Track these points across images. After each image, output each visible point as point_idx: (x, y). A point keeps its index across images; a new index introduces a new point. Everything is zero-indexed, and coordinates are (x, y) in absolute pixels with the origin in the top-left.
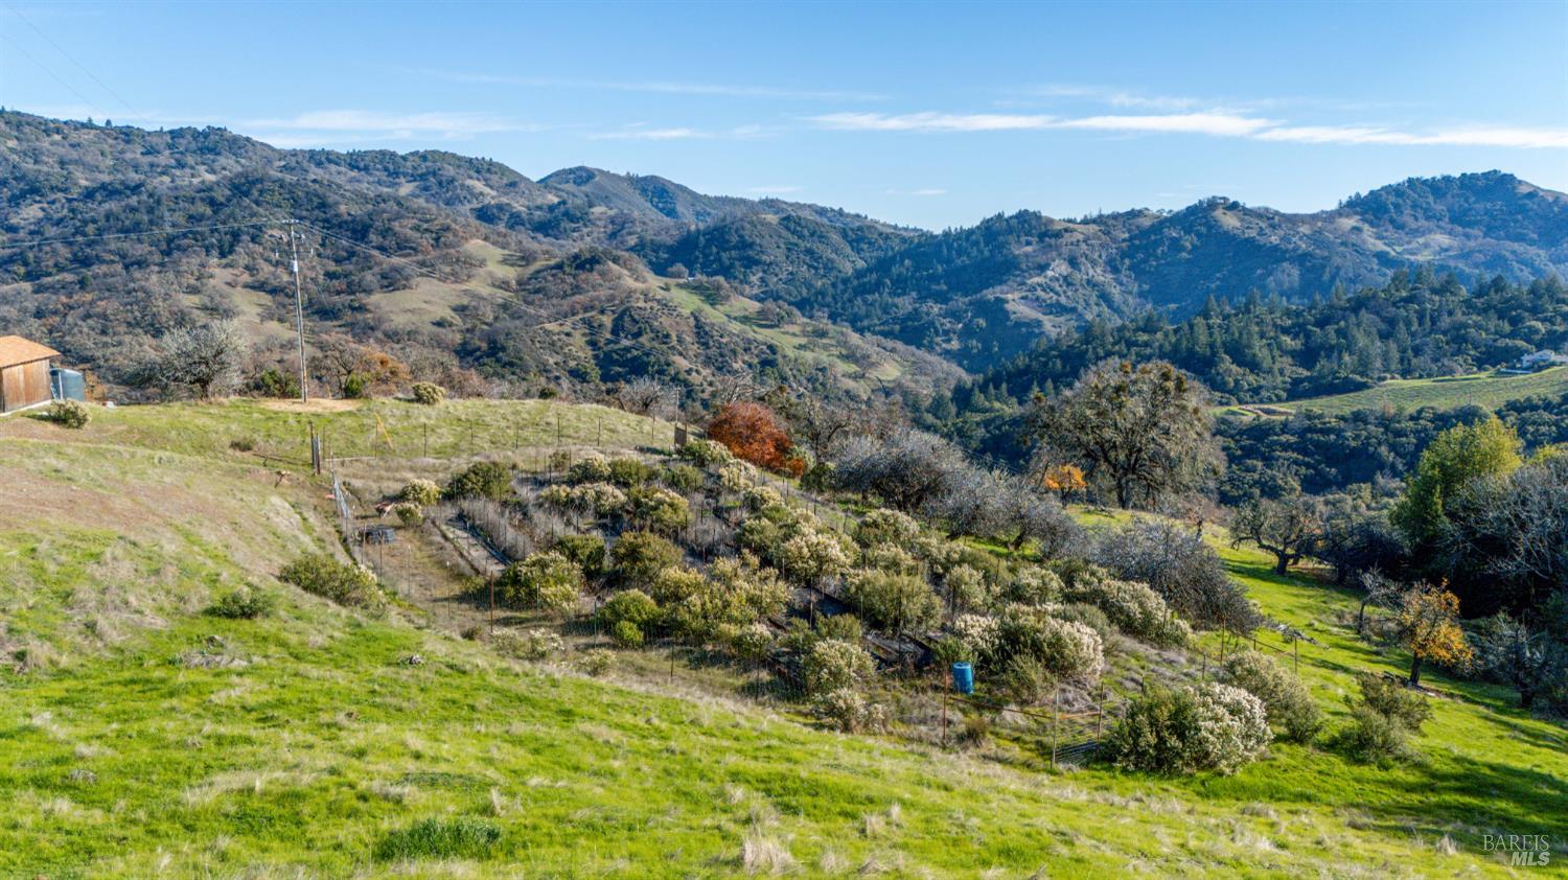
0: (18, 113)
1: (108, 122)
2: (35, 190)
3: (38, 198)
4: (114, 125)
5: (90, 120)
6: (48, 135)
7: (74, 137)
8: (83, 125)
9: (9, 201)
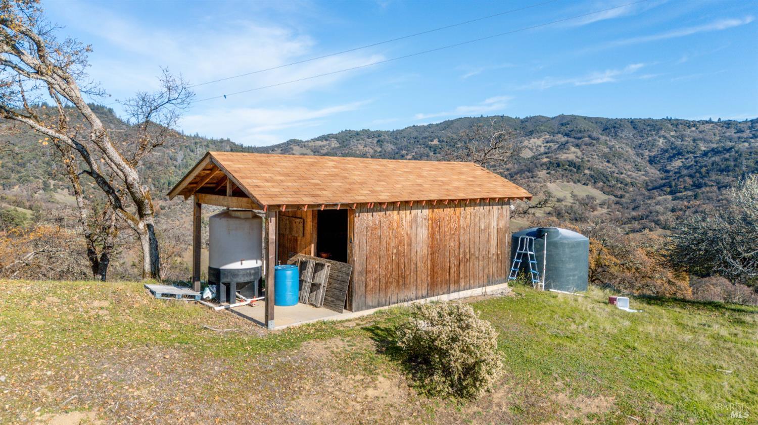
0: (677, 120)
1: (720, 119)
2: (679, 154)
3: (680, 157)
4: (722, 120)
5: (710, 119)
6: (689, 128)
7: (702, 127)
8: (707, 122)
9: (668, 159)
